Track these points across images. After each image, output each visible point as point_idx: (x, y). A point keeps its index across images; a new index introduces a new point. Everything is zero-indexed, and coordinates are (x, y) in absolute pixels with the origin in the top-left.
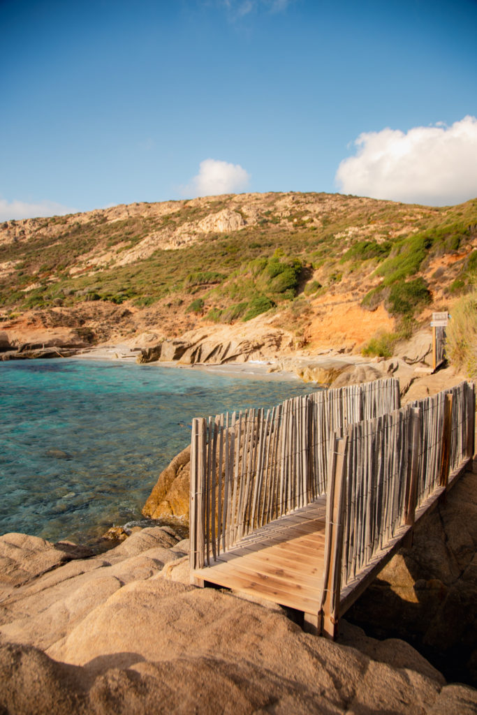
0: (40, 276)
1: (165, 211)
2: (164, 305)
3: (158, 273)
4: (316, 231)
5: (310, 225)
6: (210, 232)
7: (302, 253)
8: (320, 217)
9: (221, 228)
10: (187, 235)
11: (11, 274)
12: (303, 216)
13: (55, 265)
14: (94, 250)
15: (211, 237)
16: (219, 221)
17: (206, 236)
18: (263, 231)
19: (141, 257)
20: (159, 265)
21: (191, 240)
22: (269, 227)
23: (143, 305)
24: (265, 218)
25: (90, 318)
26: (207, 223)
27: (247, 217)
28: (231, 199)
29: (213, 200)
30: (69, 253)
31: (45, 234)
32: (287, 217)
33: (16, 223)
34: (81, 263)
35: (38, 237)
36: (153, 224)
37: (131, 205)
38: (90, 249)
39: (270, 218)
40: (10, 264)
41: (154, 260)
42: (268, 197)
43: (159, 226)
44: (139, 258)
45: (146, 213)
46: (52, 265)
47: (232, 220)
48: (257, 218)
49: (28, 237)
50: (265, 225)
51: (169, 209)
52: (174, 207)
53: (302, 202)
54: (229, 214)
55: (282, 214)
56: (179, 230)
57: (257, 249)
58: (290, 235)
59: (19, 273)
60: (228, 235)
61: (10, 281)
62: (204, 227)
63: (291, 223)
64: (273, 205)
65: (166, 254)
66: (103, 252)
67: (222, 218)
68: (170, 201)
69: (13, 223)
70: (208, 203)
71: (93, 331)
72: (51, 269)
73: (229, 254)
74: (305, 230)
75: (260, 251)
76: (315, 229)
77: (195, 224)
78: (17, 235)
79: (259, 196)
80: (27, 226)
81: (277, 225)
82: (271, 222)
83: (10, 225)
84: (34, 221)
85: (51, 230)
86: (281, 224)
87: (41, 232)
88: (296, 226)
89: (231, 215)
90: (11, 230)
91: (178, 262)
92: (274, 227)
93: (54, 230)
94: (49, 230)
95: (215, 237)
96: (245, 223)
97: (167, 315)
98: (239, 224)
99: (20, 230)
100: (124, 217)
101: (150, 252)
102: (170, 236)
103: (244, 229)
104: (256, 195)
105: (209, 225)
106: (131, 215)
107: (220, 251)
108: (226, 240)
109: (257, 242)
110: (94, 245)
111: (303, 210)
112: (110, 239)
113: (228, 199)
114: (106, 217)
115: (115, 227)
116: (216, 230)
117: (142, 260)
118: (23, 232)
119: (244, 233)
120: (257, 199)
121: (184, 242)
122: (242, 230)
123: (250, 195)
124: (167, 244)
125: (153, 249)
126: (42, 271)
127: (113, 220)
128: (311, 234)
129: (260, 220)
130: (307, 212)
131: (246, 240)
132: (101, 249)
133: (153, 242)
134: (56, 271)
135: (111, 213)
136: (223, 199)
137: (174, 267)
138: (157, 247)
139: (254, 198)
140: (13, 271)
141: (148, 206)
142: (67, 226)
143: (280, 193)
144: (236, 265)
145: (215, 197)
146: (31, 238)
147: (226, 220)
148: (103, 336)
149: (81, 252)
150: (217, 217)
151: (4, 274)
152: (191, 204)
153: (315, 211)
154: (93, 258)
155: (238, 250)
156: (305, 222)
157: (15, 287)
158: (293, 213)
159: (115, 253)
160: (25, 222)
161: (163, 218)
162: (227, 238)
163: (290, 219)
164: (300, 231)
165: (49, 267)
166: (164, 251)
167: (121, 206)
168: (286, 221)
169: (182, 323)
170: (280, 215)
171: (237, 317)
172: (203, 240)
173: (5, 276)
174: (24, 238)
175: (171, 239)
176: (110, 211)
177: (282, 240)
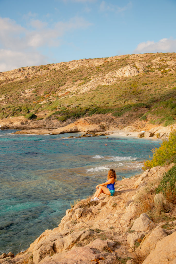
0: (45, 96)
1: (96, 64)
2: (126, 116)
3: (103, 97)
4: (172, 76)
5: (169, 73)
6: (122, 77)
7: (167, 87)
8: (174, 68)
9: (127, 75)
10: (111, 78)
11: (31, 95)
12: (166, 68)
13: (50, 91)
14: (66, 84)
15: (123, 80)
16: (126, 71)
17: (121, 79)
18: (147, 76)
19: (92, 89)
20: (102, 94)
21: (114, 81)
22: (150, 74)
23: (117, 116)
24: (147, 69)
25: (101, 121)
26: (120, 72)
27: (139, 69)
28: (128, 57)
29: (119, 58)
30: (55, 85)
31: (39, 75)
32: (158, 69)
33: (25, 69)
34: (62, 90)
35: (36, 76)
36: (92, 71)
37: (79, 60)
38: (65, 84)
39: (150, 69)
40: (29, 90)
41: (98, 90)
42: (146, 56)
43: (95, 72)
44: (91, 89)
45: (87, 65)
46: (49, 91)
47: (132, 71)
48: (143, 69)
49: (32, 76)
50: (147, 73)
51: (98, 63)
52: (100, 62)
53: (165, 60)
54: (131, 68)
55: (155, 67)
56: (107, 75)
57: (146, 85)
58: (160, 78)
59: (35, 95)
60: (131, 78)
61: (32, 99)
62: (119, 74)
63: (160, 72)
64: (151, 62)
65: (103, 88)
66: (71, 85)
67: (127, 70)
68: (98, 58)
69: (23, 68)
70: (117, 60)
71: (104, 126)
72: (49, 93)
73: (133, 88)
74: (167, 75)
75: (147, 87)
76: (172, 75)
77: (114, 72)
78: (26, 75)
79: (142, 56)
80: (30, 70)
81: (153, 73)
82: (150, 71)
83: (22, 70)
84: (33, 68)
85: (42, 73)
86: (155, 72)
87: (37, 73)
88: (162, 73)
89: (132, 69)
90: (23, 73)
91: (111, 92)
92: (152, 74)
93: (43, 73)
94: (41, 72)
95: (125, 79)
96: (138, 72)
97: (128, 120)
98: (136, 73)
99: (27, 72)
100: (76, 66)
101: (95, 87)
102: (103, 79)
103: (138, 75)
104: (140, 55)
105: (121, 73)
106: (80, 66)
107: (129, 87)
108: (131, 81)
109: (145, 82)
110: (66, 81)
111: (165, 64)
112: (73, 78)
113: (126, 58)
114: (68, 67)
115: (74, 72)
116: (125, 76)
117: (93, 90)
118: (29, 73)
119: (138, 77)
120: (141, 58)
121: (111, 82)
122: (137, 76)
123: (137, 55)
124: (103, 82)
125: (96, 85)
126: (45, 94)
127: (72, 68)
128: (170, 77)
129: (145, 70)
130: (167, 65)
131: (140, 81)
132: (70, 84)
133: (96, 81)
134: (52, 95)
135: (70, 64)
136: (124, 57)
137: (110, 95)
138: (98, 84)
139: (139, 57)
140: (32, 94)
141: (88, 60)
142: (49, 71)
143: (152, 54)
144: (137, 94)
145: (120, 56)
146: (33, 77)
147: (130, 71)
148: (107, 127)
149: (61, 85)
150: (125, 69)
151: (28, 95)
152: (108, 60)
153: (171, 65)
154: (67, 88)
155: (137, 86)
156: (167, 71)
157: (35, 102)
158: (160, 66)
159: (77, 86)
160: (29, 69)
161: (96, 67)
162: (131, 80)
163: (160, 69)
164: (164, 76)
165: (48, 92)
166: (102, 86)
167: (74, 61)
168: (157, 70)
169: (139, 124)
170: (154, 68)
171: (161, 123)
172: (119, 81)
173: (29, 96)
174: (30, 76)
175: (104, 80)
176: (69, 63)
177: (157, 81)
